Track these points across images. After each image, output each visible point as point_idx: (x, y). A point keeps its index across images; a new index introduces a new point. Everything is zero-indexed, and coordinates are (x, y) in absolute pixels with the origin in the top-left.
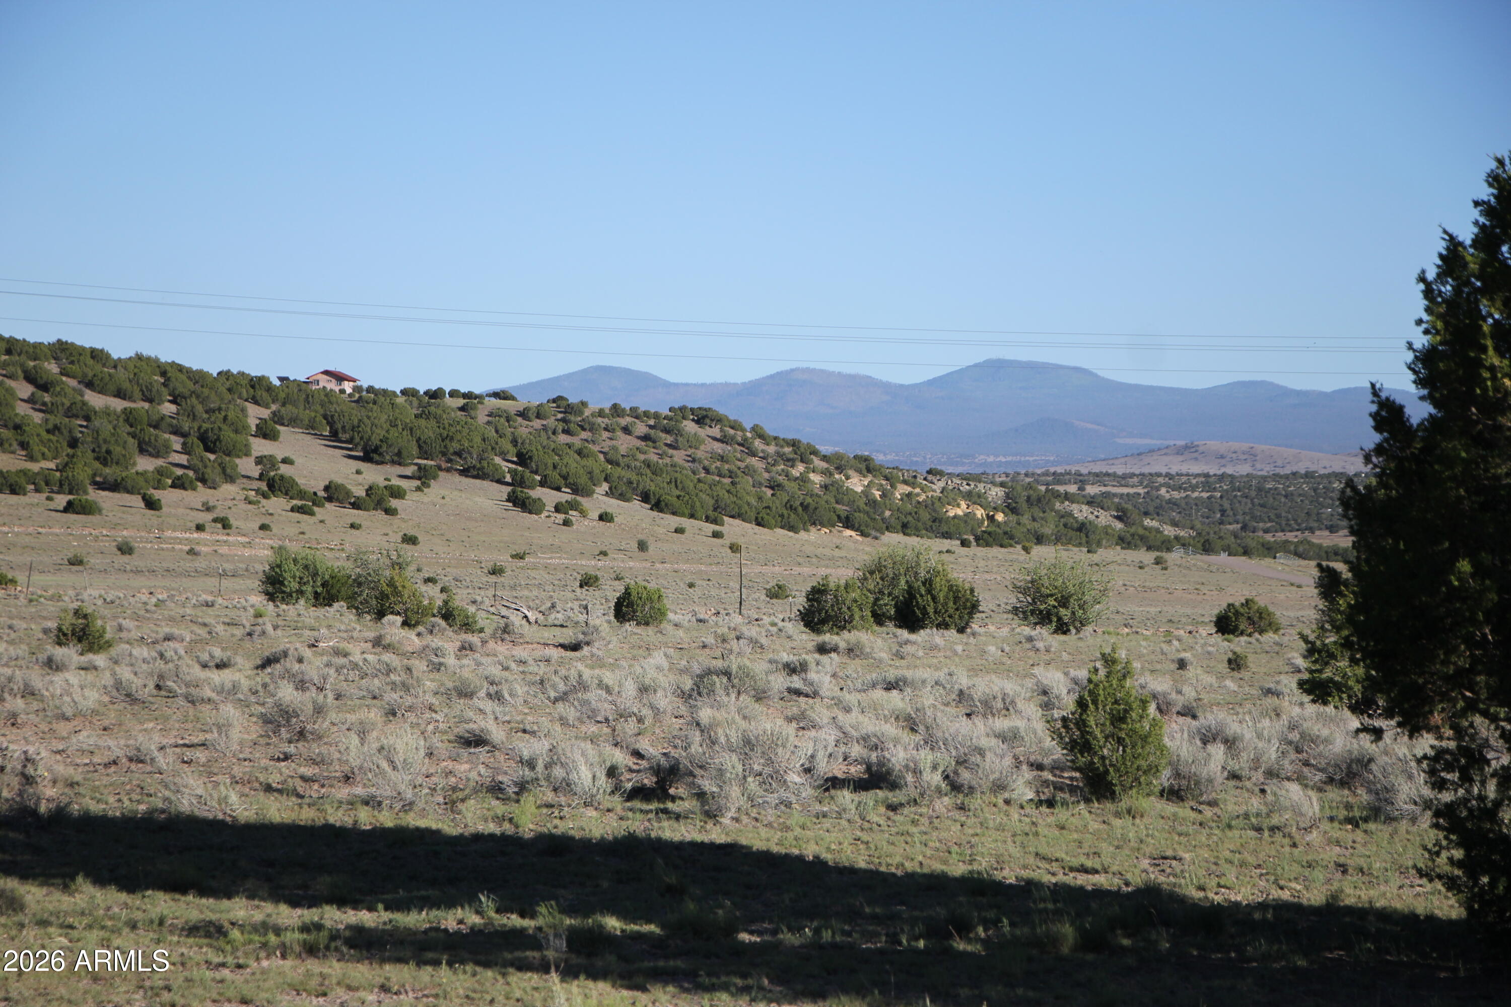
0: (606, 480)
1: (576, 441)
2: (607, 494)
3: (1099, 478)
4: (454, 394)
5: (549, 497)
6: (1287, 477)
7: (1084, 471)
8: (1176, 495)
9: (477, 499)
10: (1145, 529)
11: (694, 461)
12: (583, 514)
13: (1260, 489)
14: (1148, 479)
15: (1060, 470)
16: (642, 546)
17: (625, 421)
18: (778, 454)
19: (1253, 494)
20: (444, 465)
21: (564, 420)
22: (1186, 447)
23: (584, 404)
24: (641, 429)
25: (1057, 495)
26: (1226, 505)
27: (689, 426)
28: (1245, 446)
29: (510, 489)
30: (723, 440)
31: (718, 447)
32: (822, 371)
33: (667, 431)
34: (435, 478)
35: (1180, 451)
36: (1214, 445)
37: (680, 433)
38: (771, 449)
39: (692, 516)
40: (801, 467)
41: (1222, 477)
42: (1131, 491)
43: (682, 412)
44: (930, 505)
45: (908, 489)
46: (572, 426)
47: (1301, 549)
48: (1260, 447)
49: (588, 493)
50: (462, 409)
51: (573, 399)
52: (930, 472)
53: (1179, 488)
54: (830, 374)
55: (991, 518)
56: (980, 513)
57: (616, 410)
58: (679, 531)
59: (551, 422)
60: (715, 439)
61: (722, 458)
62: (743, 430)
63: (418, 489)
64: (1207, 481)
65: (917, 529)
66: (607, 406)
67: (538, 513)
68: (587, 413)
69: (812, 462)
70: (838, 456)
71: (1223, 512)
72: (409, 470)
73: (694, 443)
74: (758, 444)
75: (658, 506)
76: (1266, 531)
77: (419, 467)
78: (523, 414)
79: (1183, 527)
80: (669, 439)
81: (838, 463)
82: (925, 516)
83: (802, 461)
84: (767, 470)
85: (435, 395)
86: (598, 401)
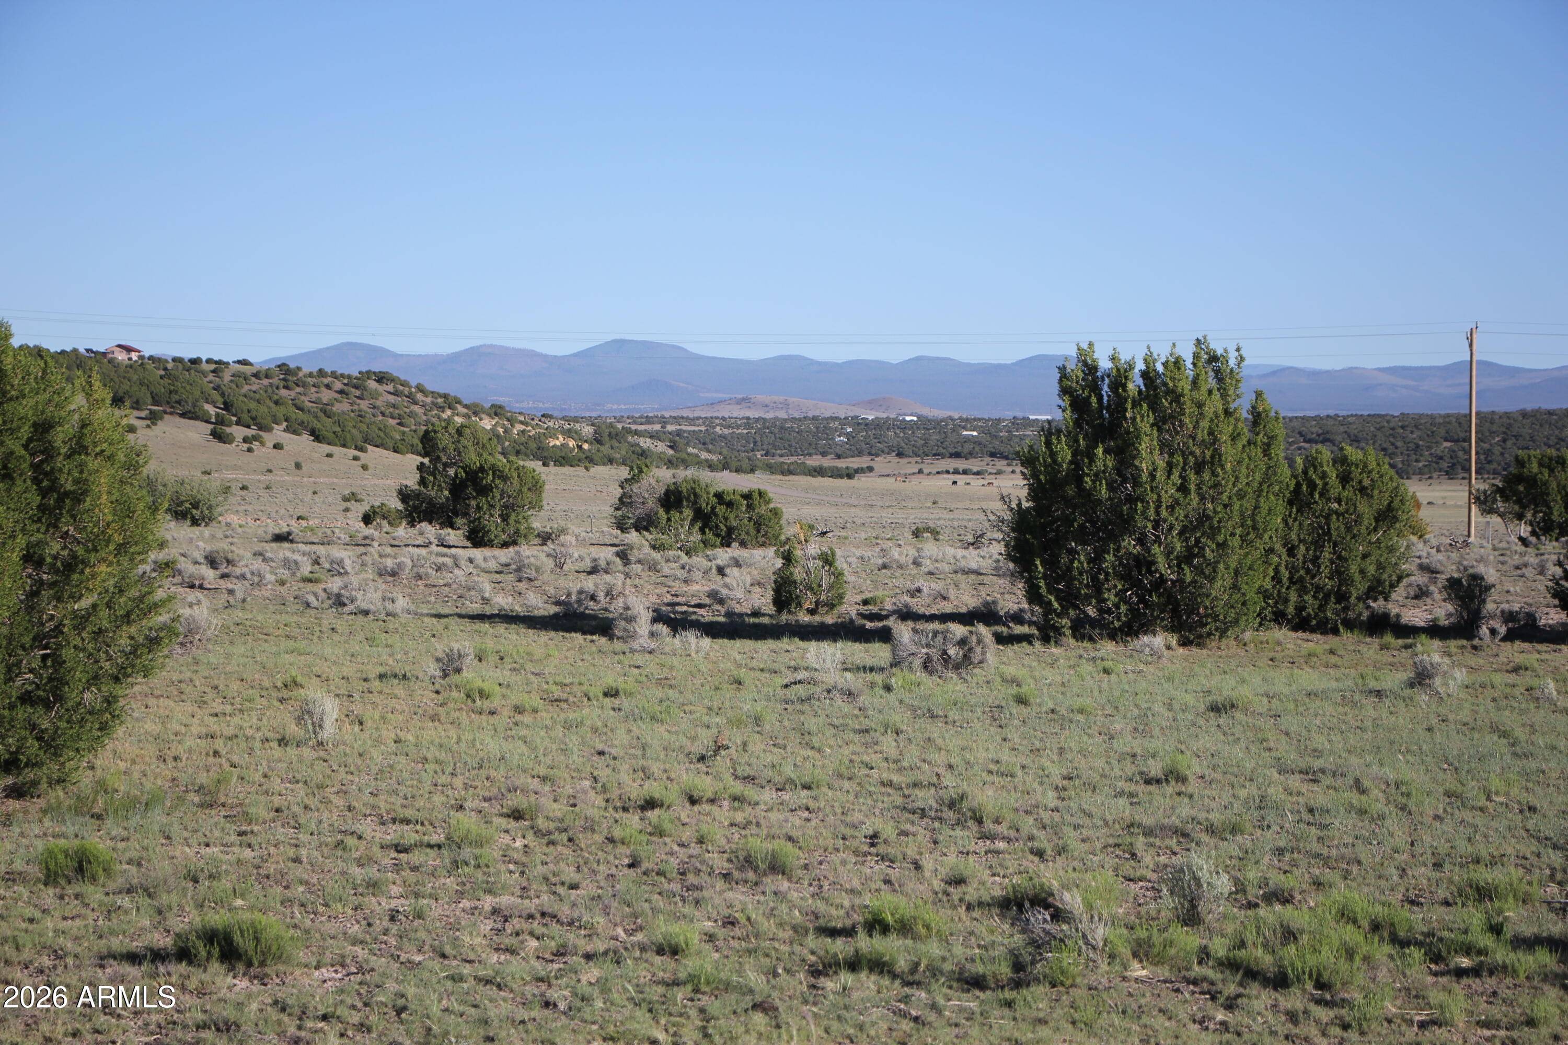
0: (286, 420)
1: (293, 394)
2: (284, 431)
3: (676, 420)
4: (209, 361)
5: (239, 432)
6: (800, 420)
7: (667, 415)
8: (726, 431)
9: (190, 434)
10: (688, 454)
11: (374, 407)
12: (263, 444)
13: (782, 428)
14: (712, 421)
15: (651, 415)
16: (298, 466)
17: (326, 381)
18: (433, 403)
19: (776, 431)
20: (168, 410)
21: (284, 380)
22: (744, 399)
23: (299, 369)
24: (338, 385)
25: (629, 431)
26: (758, 438)
27: (372, 384)
28: (782, 399)
29: (212, 426)
30: (395, 393)
31: (392, 399)
32: (502, 347)
33: (356, 387)
34: (161, 418)
35: (739, 402)
36: (760, 398)
37: (365, 389)
38: (429, 400)
39: (344, 446)
40: (449, 412)
41: (757, 420)
42: (696, 429)
43: (368, 374)
44: (537, 439)
45: (522, 427)
46: (290, 384)
47: (792, 468)
48: (791, 400)
49: (269, 429)
50: (214, 371)
51: (292, 365)
52: (543, 416)
53: (729, 427)
54: (507, 348)
55: (580, 447)
56: (572, 443)
57: (322, 373)
58: (329, 455)
59: (275, 381)
60: (389, 393)
61: (394, 406)
62: (410, 387)
63: (148, 426)
64: (748, 422)
65: (526, 455)
66: (315, 370)
67: (230, 443)
68: (301, 374)
69: (456, 409)
70: (475, 405)
71: (755, 443)
72: (143, 414)
73: (375, 395)
74: (419, 396)
75: (318, 438)
76: (781, 456)
77: (151, 412)
78: (256, 375)
79: (715, 453)
80: (358, 393)
81: (475, 410)
82: (533, 445)
83: (450, 408)
84: (425, 414)
85: (195, 361)
86: (309, 367)
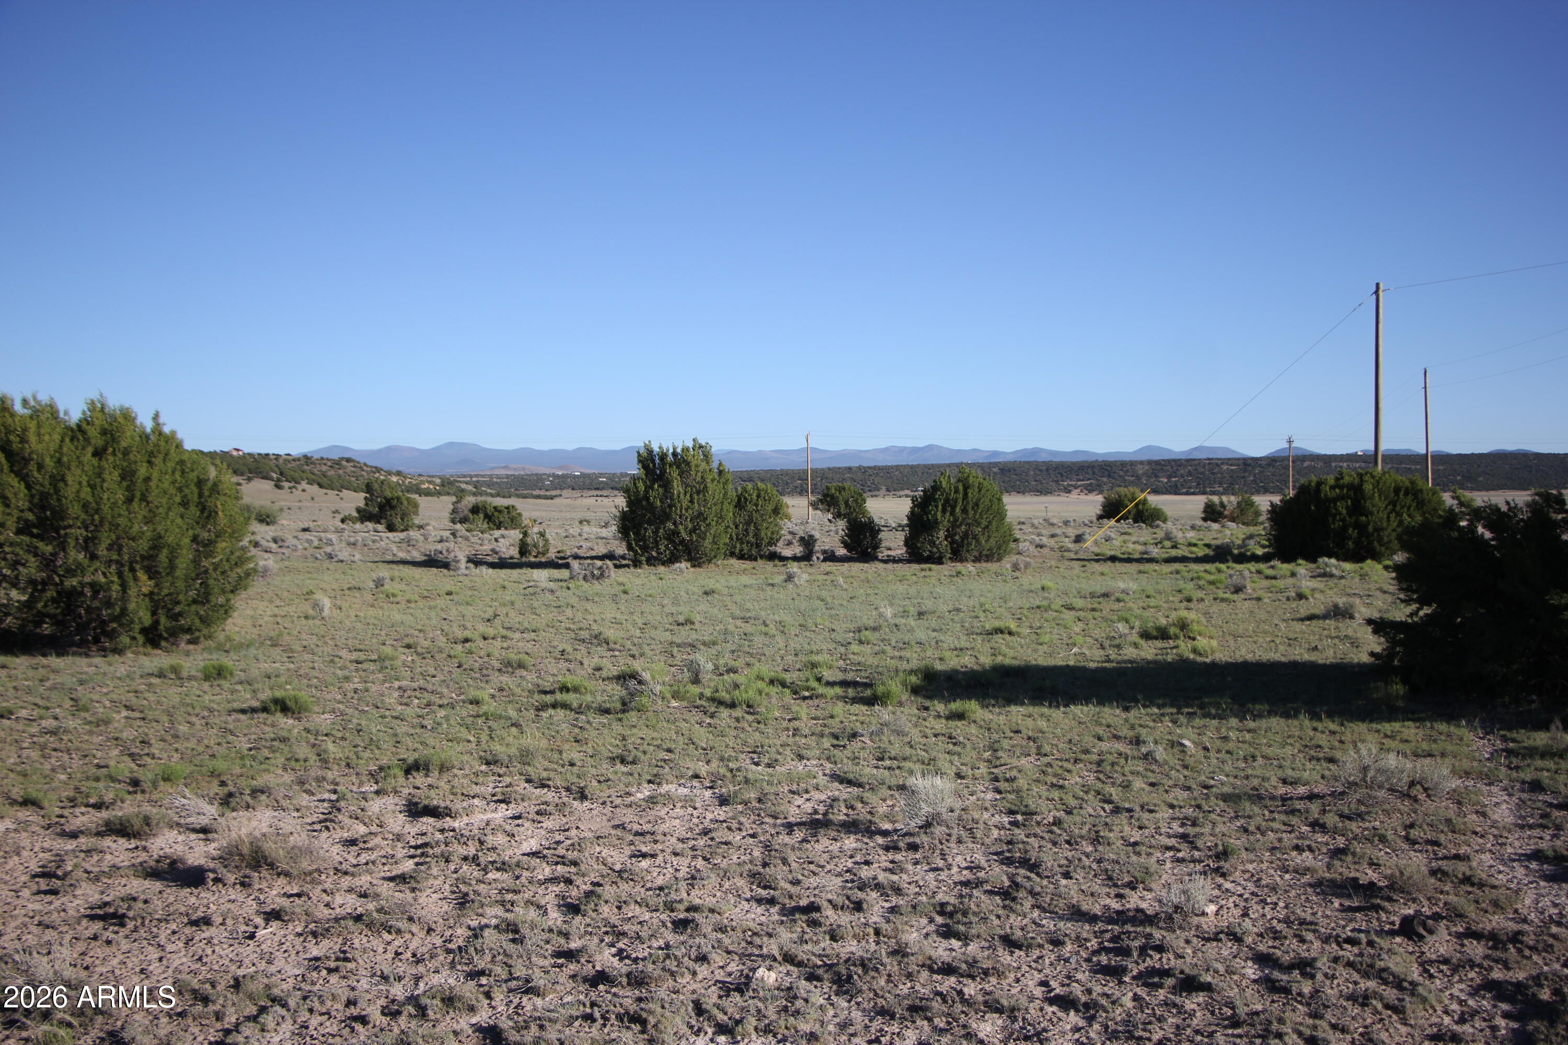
0: (307, 479)
1: (310, 468)
2: (306, 484)
3: (476, 476)
4: (273, 455)
5: (286, 485)
6: (530, 475)
7: (473, 474)
8: (498, 480)
9: (265, 486)
10: (482, 491)
11: (345, 473)
12: (297, 490)
13: (522, 478)
14: (491, 476)
15: (466, 474)
17: (324, 462)
18: (371, 470)
19: (520, 480)
20: (256, 476)
21: (306, 462)
22: (505, 466)
24: (329, 464)
25: (456, 481)
26: (512, 483)
27: (344, 463)
28: (522, 466)
29: (275, 483)
30: (354, 467)
33: (337, 464)
34: (253, 480)
35: (504, 468)
36: (513, 466)
37: (341, 465)
38: (369, 469)
39: (332, 490)
40: (378, 474)
42: (485, 479)
43: (342, 459)
44: (416, 485)
45: (410, 480)
46: (309, 464)
47: (527, 495)
49: (299, 483)
50: (275, 459)
51: (310, 456)
52: (419, 475)
53: (499, 478)
55: (435, 488)
56: (431, 487)
57: (322, 459)
58: (326, 494)
59: (302, 462)
60: (352, 466)
61: (354, 472)
62: (361, 464)
63: (247, 483)
64: (508, 476)
65: (412, 492)
66: (319, 457)
67: (283, 489)
68: (313, 459)
69: (381, 473)
70: (389, 471)
71: (511, 485)
72: (245, 478)
73: (345, 468)
74: (365, 468)
75: (321, 486)
76: (522, 490)
77: (248, 477)
78: (294, 460)
79: (493, 490)
80: (338, 467)
81: (389, 473)
82: (414, 488)
83: (378, 472)
84: (367, 475)
85: (267, 455)
86: (316, 456)
